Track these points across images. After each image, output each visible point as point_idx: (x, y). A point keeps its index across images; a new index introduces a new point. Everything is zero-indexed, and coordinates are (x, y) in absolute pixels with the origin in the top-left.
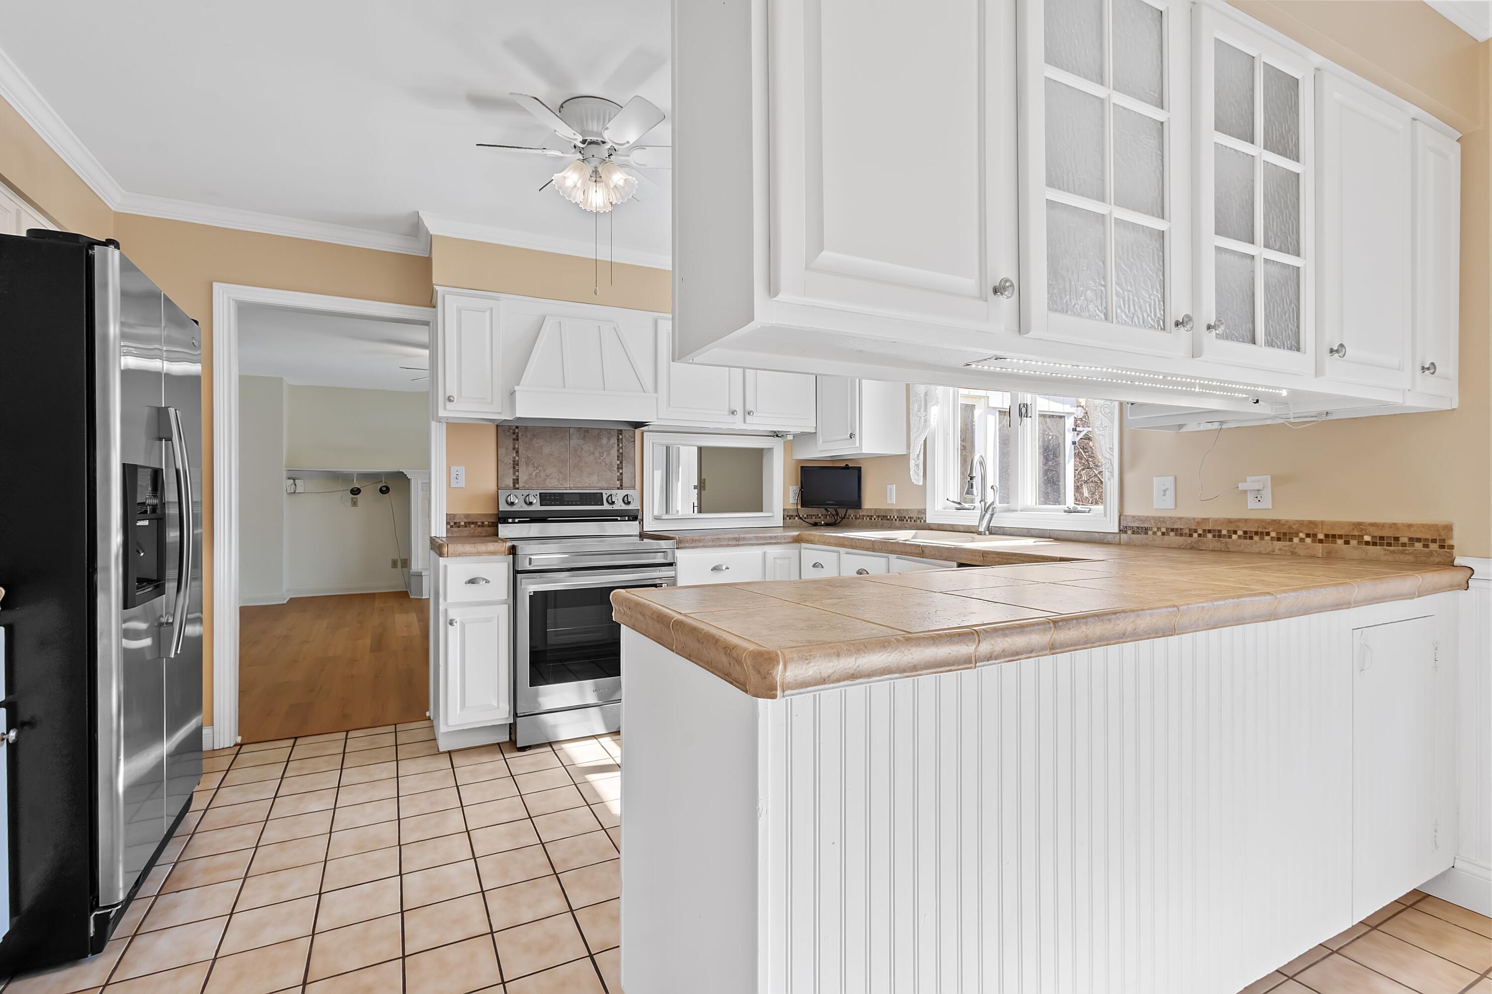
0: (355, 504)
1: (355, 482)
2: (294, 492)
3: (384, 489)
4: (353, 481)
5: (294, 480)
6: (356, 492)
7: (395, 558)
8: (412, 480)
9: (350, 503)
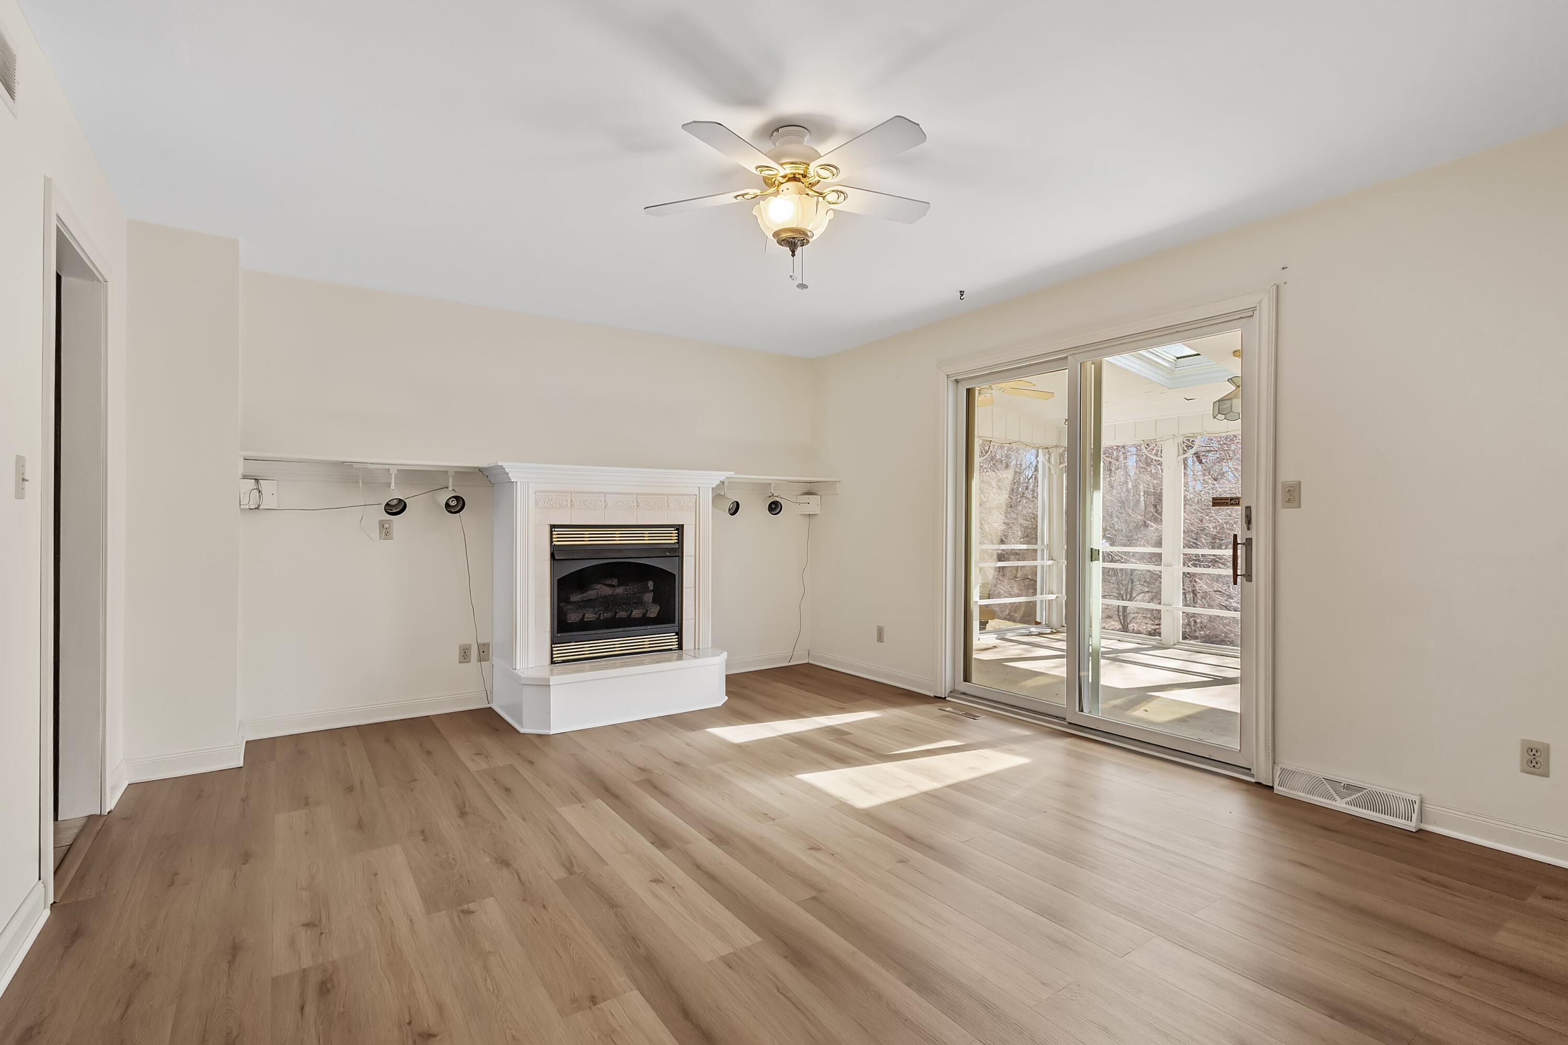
0: (386, 532)
1: (392, 487)
2: (257, 508)
3: (453, 503)
4: (389, 485)
5: (257, 480)
6: (396, 508)
7: (465, 641)
8: (519, 484)
9: (376, 532)
